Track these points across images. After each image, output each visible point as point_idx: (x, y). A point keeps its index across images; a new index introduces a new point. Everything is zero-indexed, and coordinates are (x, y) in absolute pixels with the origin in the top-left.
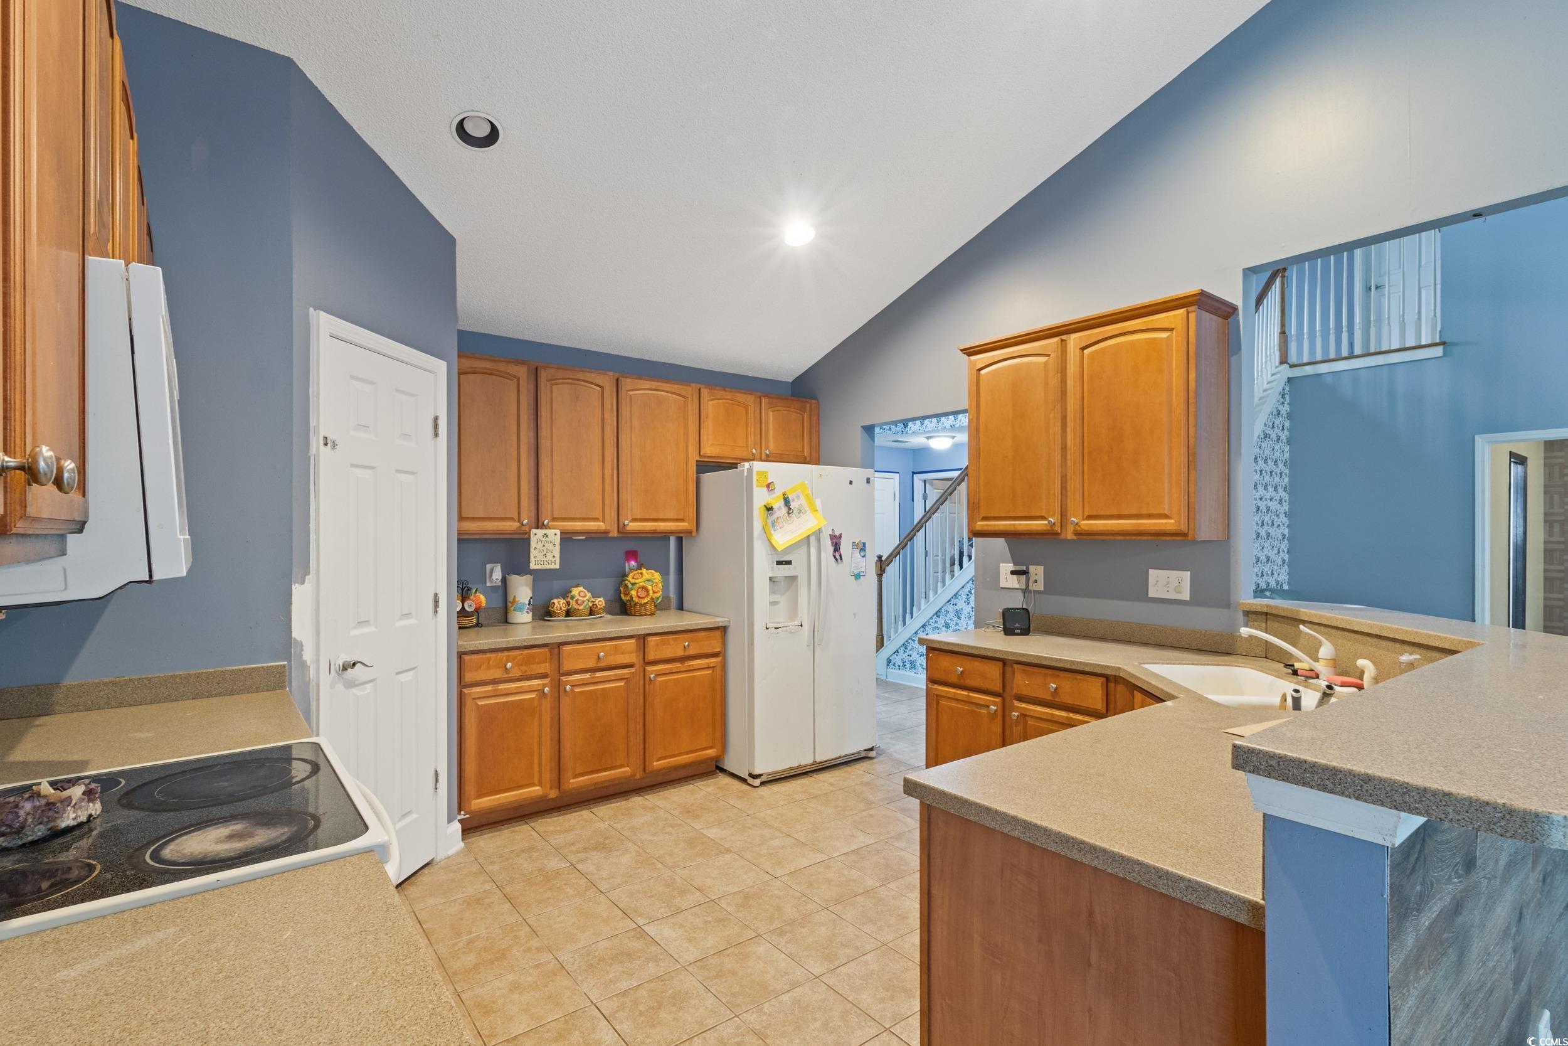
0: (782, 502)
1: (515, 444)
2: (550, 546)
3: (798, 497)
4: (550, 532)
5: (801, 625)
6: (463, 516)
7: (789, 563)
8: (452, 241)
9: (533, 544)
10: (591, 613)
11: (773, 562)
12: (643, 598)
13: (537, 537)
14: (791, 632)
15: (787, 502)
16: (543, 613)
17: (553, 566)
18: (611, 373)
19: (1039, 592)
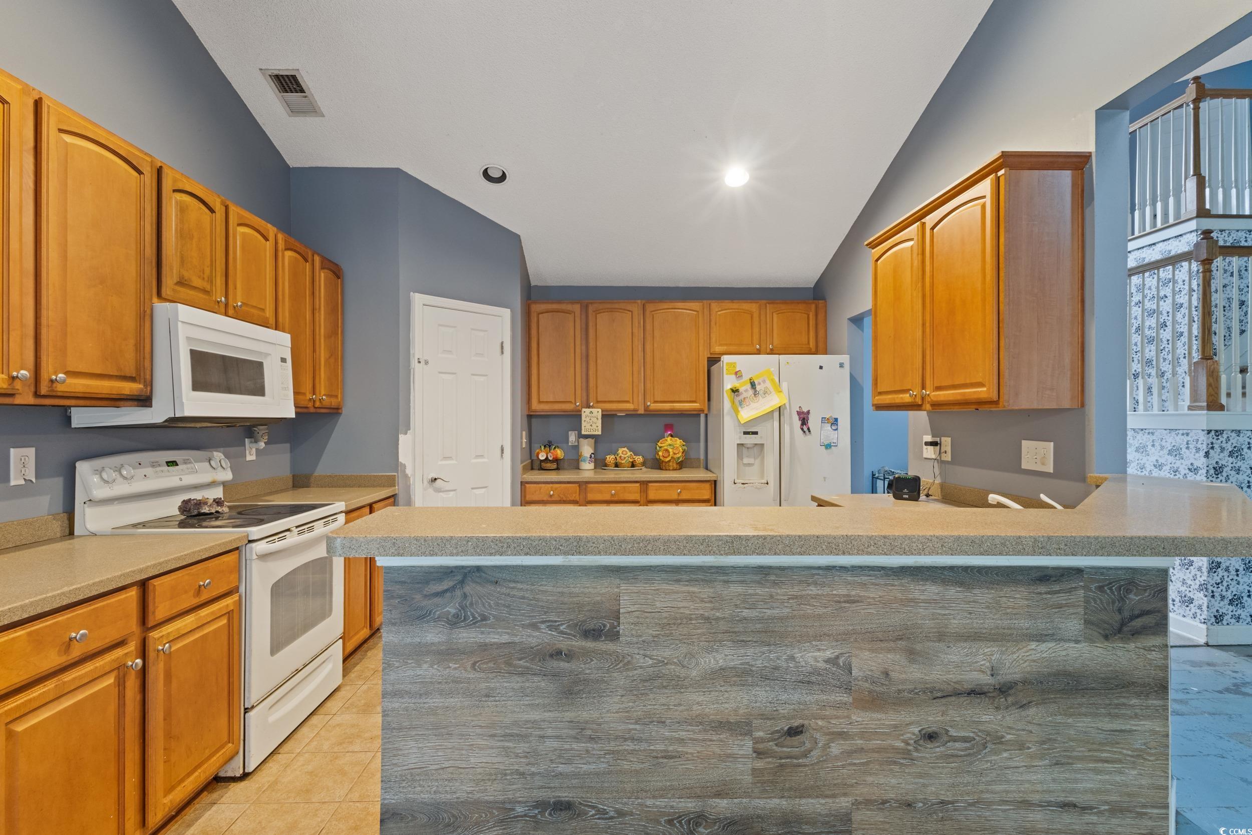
0: (749, 386)
1: (572, 355)
2: (594, 420)
3: (764, 381)
4: (594, 410)
5: (767, 483)
6: (541, 400)
7: (756, 433)
8: (517, 237)
9: (583, 418)
10: (633, 465)
11: (740, 432)
12: (666, 457)
13: (585, 413)
14: (756, 488)
15: (753, 385)
16: (600, 463)
17: (596, 433)
18: (639, 301)
19: (948, 462)
